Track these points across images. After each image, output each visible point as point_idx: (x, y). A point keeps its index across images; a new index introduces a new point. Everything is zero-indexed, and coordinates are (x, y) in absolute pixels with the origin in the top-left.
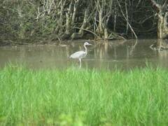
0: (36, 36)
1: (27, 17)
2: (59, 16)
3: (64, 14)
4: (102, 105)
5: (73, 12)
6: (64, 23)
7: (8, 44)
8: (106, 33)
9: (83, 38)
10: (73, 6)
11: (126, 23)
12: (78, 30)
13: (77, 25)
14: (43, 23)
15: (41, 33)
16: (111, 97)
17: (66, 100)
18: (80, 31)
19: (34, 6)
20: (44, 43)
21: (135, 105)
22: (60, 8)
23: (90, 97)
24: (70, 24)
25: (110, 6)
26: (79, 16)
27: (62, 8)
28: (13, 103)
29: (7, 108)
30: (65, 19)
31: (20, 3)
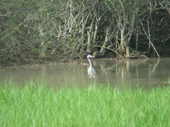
0: (57, 54)
1: (48, 36)
2: (80, 35)
3: (85, 32)
4: (123, 124)
5: (94, 30)
6: (85, 42)
7: (29, 63)
8: (127, 51)
9: (104, 57)
10: (94, 24)
11: (148, 42)
12: (99, 49)
13: (98, 44)
14: (64, 41)
15: (62, 52)
17: (87, 119)
18: (102, 49)
19: (55, 25)
20: (65, 61)
21: (157, 124)
22: (81, 27)
23: (111, 116)
24: (91, 42)
25: (132, 25)
26: (101, 35)
27: (83, 26)
28: (34, 122)
30: (87, 37)
31: (41, 21)
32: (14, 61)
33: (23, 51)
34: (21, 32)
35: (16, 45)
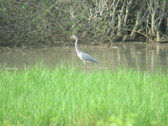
0: (87, 37)
1: (79, 18)
2: (111, 18)
3: (116, 16)
4: (152, 108)
5: (125, 13)
6: (115, 25)
7: (60, 45)
8: (158, 35)
9: (134, 40)
10: (125, 7)
12: (129, 32)
13: (129, 27)
14: (95, 24)
15: (93, 35)
16: (162, 101)
17: (117, 103)
18: (132, 33)
19: (86, 8)
20: (96, 44)
22: (112, 10)
23: (141, 100)
24: (122, 25)
25: (163, 9)
26: (131, 18)
27: (114, 10)
29: (57, 109)
30: (117, 21)
31: (72, 4)
32: (45, 43)
33: (53, 34)
34: (52, 14)
35: (47, 27)
